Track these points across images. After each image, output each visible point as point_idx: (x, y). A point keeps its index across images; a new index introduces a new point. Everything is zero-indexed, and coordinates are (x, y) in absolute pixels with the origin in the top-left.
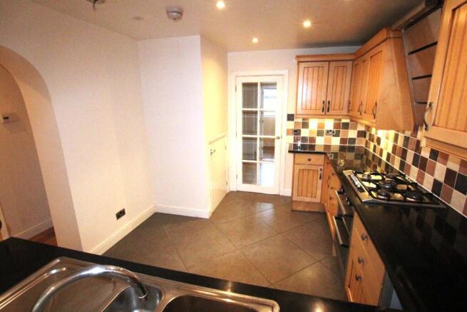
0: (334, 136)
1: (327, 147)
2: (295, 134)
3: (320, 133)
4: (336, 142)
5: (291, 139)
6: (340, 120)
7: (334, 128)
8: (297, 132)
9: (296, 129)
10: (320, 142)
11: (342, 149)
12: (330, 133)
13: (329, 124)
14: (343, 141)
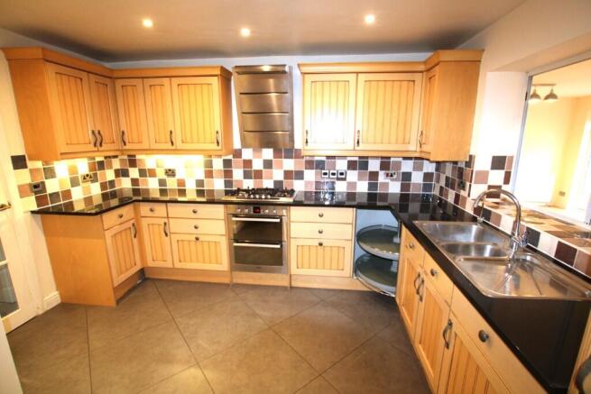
0: (92, 181)
1: (88, 200)
2: (36, 193)
3: (74, 182)
4: (96, 190)
5: (31, 203)
6: (94, 159)
7: (90, 171)
8: (37, 188)
9: (35, 182)
10: (78, 195)
11: (105, 197)
12: (88, 178)
13: (83, 166)
14: (103, 186)
